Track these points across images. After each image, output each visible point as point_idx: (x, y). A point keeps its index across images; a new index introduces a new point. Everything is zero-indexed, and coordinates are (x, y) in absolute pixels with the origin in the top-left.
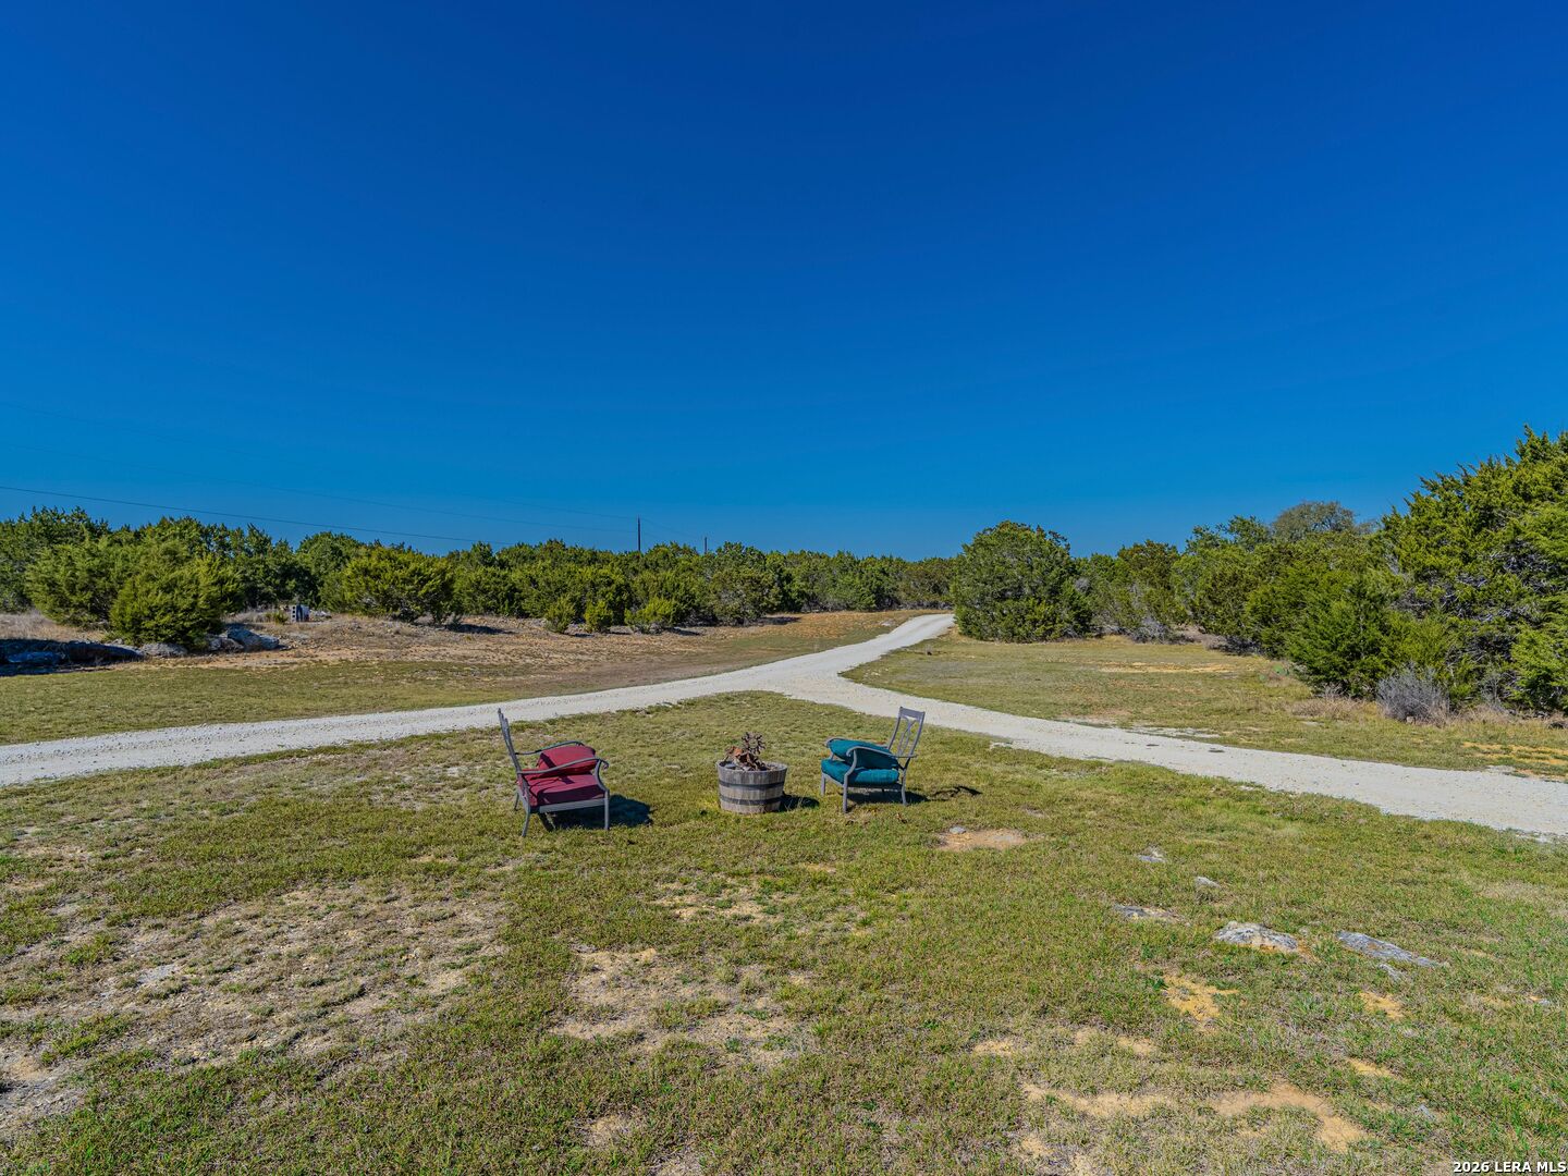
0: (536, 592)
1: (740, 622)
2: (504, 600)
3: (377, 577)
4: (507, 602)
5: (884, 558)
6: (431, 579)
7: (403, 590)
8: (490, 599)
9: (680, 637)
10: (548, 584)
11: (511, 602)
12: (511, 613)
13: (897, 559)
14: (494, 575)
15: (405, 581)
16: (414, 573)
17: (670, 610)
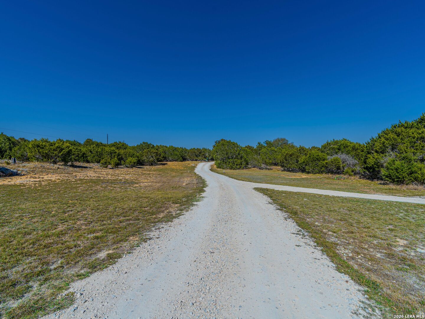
0: (92, 155)
1: (152, 165)
2: (81, 157)
3: (43, 148)
4: (82, 158)
5: (181, 148)
6: (64, 149)
7: (53, 153)
8: (76, 157)
9: (137, 168)
10: (97, 152)
11: (84, 158)
12: (84, 161)
13: (185, 148)
14: (77, 149)
15: (54, 150)
16: (57, 147)
17: (135, 161)
